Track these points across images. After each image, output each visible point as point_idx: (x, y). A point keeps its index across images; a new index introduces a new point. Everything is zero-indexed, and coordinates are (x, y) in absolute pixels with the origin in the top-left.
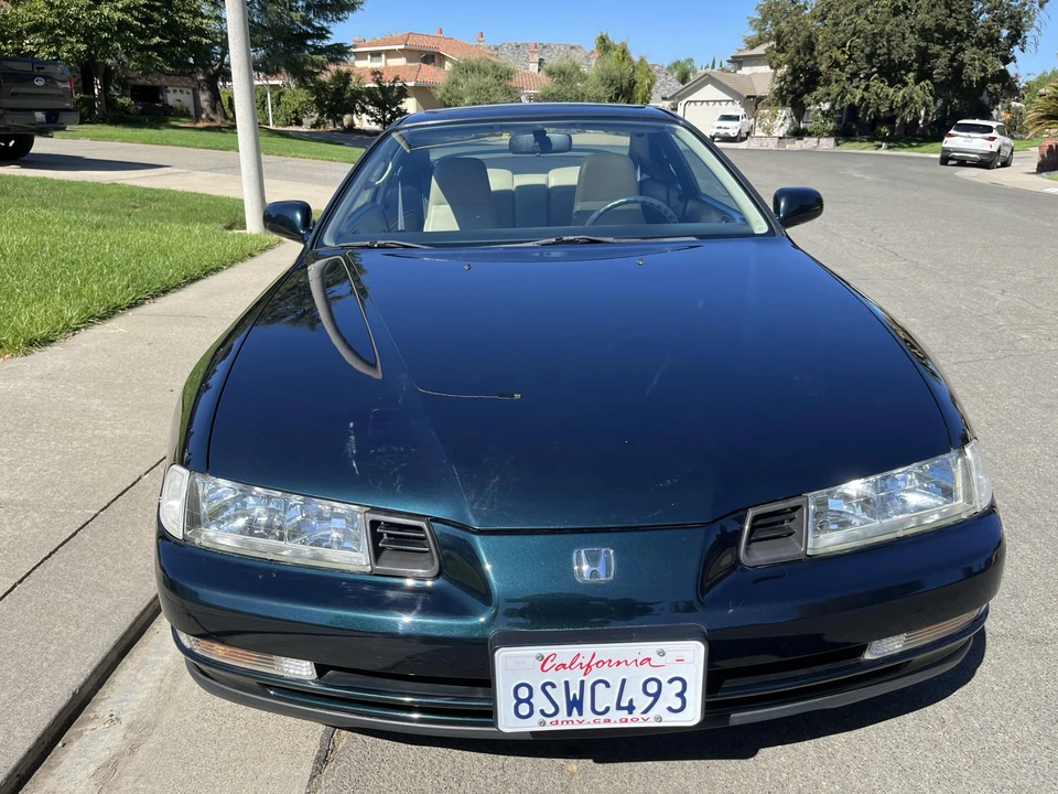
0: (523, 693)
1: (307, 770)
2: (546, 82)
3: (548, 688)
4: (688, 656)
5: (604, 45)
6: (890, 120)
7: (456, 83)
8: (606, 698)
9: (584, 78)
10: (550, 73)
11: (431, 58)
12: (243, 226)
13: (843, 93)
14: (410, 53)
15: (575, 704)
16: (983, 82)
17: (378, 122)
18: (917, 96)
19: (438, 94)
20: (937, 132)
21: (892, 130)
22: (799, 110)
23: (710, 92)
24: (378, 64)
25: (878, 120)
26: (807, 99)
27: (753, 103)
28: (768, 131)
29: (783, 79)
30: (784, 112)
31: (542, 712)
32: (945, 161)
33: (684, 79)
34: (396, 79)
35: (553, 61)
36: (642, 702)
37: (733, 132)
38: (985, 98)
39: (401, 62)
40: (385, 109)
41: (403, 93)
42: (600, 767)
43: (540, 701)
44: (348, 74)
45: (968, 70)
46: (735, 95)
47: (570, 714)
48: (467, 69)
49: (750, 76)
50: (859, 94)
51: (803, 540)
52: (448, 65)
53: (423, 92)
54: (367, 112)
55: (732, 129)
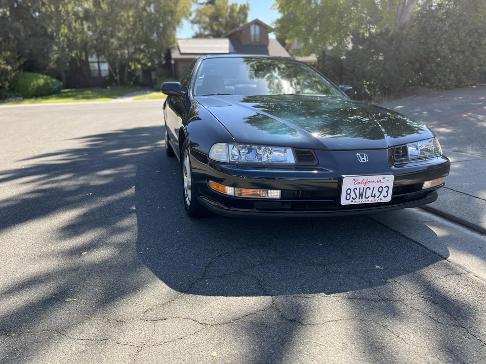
3: (355, 190)
4: (390, 179)
15: (361, 195)
31: (353, 198)
36: (378, 194)
43: (353, 195)
47: (359, 199)
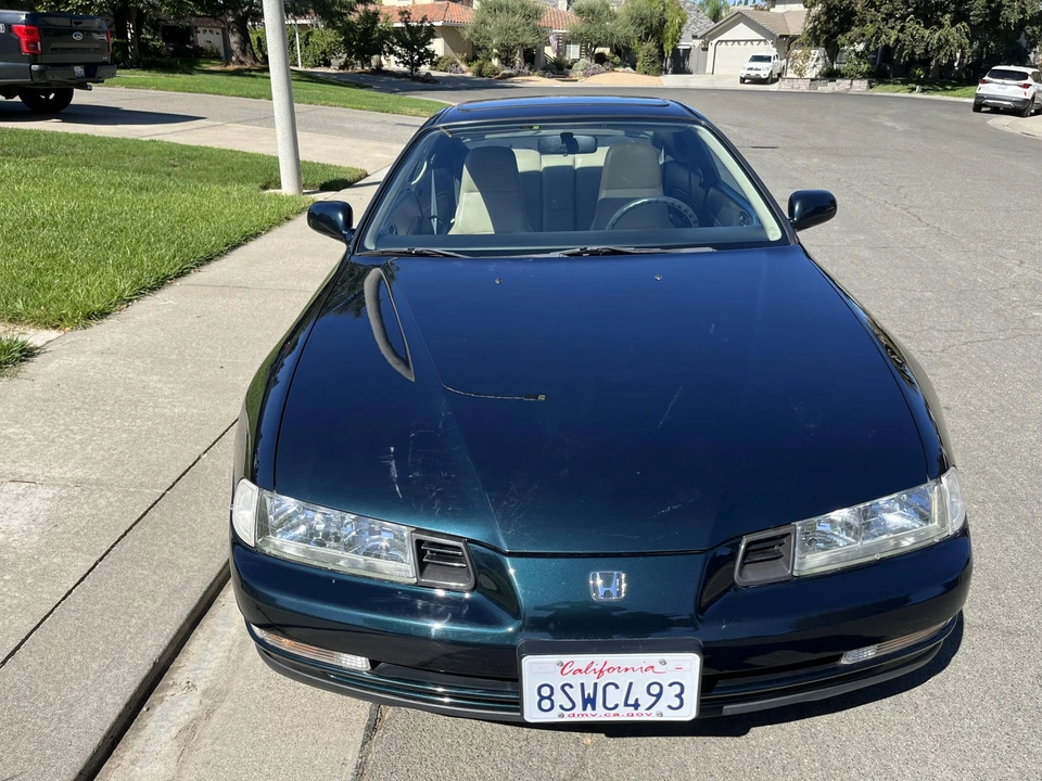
0: (546, 692)
1: (359, 737)
2: (575, 20)
3: (567, 688)
4: (686, 666)
6: (925, 63)
7: (484, 22)
8: (615, 697)
9: (613, 16)
10: (579, 12)
12: (278, 185)
13: (878, 34)
15: (589, 701)
16: (1021, 24)
17: (406, 63)
18: (953, 39)
19: (466, 34)
20: (972, 74)
21: (927, 72)
22: (833, 51)
23: (741, 31)
24: (406, 3)
25: (913, 62)
26: (841, 39)
27: (786, 42)
28: (800, 72)
29: (817, 18)
30: (817, 53)
31: (561, 707)
32: (978, 107)
33: (716, 17)
34: (424, 19)
36: (646, 701)
37: (764, 74)
38: (1023, 41)
40: (413, 50)
41: (431, 33)
42: (611, 740)
43: (559, 698)
44: (376, 14)
45: (1006, 12)
46: (767, 34)
47: (585, 709)
48: (495, 8)
49: (783, 15)
50: (894, 35)
51: (790, 563)
52: (475, 4)
53: (451, 32)
54: (396, 54)
55: (764, 70)
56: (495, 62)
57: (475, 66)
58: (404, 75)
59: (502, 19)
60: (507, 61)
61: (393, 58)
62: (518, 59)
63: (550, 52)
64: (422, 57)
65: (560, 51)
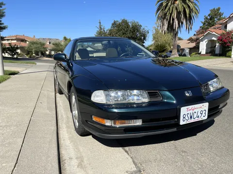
2: (52, 46)
3: (188, 115)
4: (206, 106)
5: (65, 39)
7: (30, 46)
8: (195, 115)
9: (61, 45)
10: (53, 44)
11: (23, 41)
14: (17, 40)
17: (10, 55)
19: (26, 49)
23: (89, 48)
24: (10, 42)
31: (187, 120)
34: (15, 45)
35: (52, 42)
36: (200, 115)
39: (15, 41)
40: (12, 52)
41: (17, 48)
47: (190, 119)
48: (33, 43)
49: (97, 46)
52: (27, 42)
53: (22, 48)
56: (34, 54)
57: (29, 56)
58: (10, 58)
59: (35, 46)
60: (37, 54)
61: (7, 54)
62: (40, 54)
63: (48, 53)
64: (15, 53)
65: (50, 53)
